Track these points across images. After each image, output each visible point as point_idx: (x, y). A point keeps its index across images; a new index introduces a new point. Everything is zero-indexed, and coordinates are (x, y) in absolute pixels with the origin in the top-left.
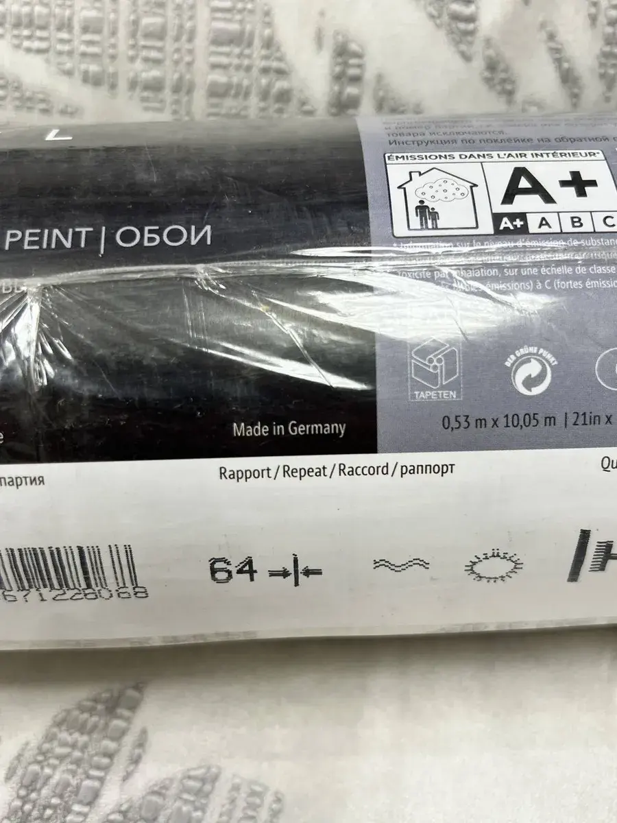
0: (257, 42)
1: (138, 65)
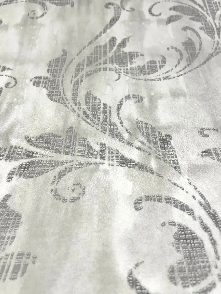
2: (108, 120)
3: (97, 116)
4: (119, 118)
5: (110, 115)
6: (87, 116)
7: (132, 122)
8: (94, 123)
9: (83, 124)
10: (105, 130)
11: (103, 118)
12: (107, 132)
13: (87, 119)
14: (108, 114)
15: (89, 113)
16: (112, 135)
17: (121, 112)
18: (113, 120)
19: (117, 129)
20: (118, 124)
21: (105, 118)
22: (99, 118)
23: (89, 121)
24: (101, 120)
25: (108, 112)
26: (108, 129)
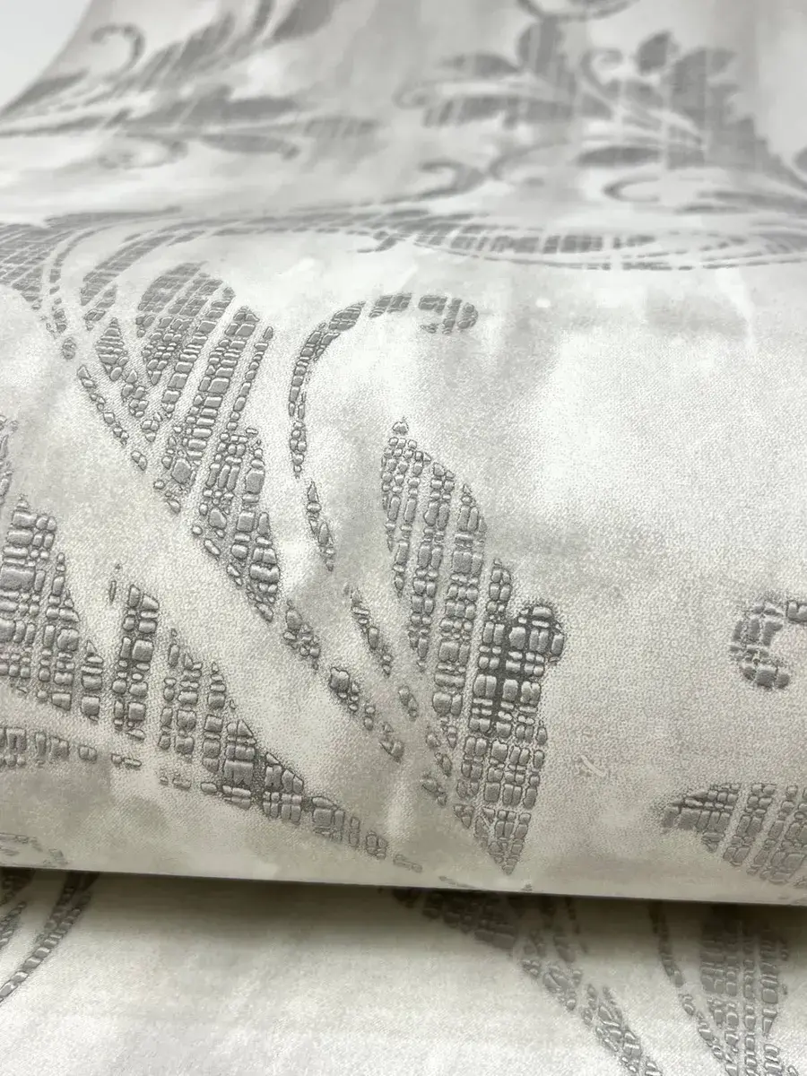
2: (226, 409)
3: (168, 372)
4: (296, 403)
5: (250, 380)
6: (113, 363)
7: (361, 445)
8: (136, 411)
9: (73, 409)
10: (185, 481)
11: (203, 390)
12: (192, 501)
13: (103, 381)
14: (243, 367)
15: (134, 345)
16: (210, 531)
17: (321, 369)
18: (250, 418)
19: (255, 488)
20: (276, 451)
21: (213, 389)
22: (177, 387)
23: (111, 391)
24: (184, 405)
25: (248, 355)
26: (202, 476)
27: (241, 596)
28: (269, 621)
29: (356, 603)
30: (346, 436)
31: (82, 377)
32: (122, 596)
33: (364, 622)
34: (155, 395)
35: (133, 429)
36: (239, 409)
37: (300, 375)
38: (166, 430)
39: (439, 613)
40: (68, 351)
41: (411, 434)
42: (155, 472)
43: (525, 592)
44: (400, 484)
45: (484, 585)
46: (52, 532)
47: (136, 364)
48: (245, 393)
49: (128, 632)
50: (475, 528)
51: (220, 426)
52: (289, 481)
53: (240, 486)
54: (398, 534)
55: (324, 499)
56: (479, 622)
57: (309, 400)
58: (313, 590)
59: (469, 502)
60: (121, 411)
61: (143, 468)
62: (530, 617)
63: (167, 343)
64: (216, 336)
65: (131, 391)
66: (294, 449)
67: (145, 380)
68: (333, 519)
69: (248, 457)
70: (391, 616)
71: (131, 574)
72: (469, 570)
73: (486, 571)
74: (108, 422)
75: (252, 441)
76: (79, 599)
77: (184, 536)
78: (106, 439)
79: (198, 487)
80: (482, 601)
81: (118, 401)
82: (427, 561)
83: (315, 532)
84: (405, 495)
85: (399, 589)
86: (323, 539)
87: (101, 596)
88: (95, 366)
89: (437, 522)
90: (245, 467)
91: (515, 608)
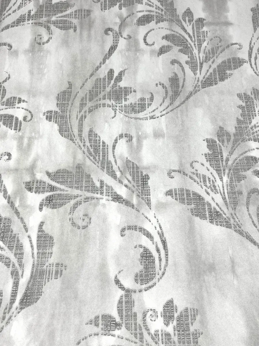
0: (91, 181)
1: (76, 185)
2: (106, 159)
3: (97, 154)
5: (108, 154)
6: (90, 154)
7: (123, 161)
8: (96, 160)
9: (87, 160)
10: (104, 168)
11: (102, 156)
12: (105, 170)
13: (90, 157)
14: (106, 152)
15: (92, 150)
16: (108, 172)
17: (115, 151)
18: (109, 159)
19: (112, 167)
20: (113, 163)
21: (104, 156)
22: (99, 156)
23: (92, 158)
24: (101, 159)
25: (106, 150)
26: (106, 167)
27: (113, 179)
28: (117, 180)
29: (126, 177)
30: (121, 160)
31: (87, 157)
32: (100, 181)
33: (127, 179)
34: (97, 158)
35: (96, 163)
36: (108, 158)
37: (113, 152)
38: (100, 162)
39: (135, 177)
40: (84, 152)
41: (128, 158)
42: (100, 167)
43: (144, 174)
44: (128, 164)
45: (140, 173)
46: (90, 175)
47: (93, 153)
48: (108, 156)
49: (101, 184)
50: (137, 168)
51: (106, 161)
52: (116, 166)
53: (110, 167)
54: (129, 170)
55: (120, 167)
56: (140, 177)
57: (115, 156)
58: (121, 177)
59: (136, 165)
60: (94, 161)
61: (99, 167)
62: (145, 176)
63: (96, 149)
64: (101, 147)
65: (94, 158)
66: (115, 162)
67: (95, 156)
68: (122, 169)
69: (110, 164)
70: (130, 178)
71: (100, 178)
72: (138, 172)
73: (140, 172)
74: (93, 162)
75: (110, 162)
76: (95, 182)
77: (105, 174)
78: (93, 164)
79: (105, 168)
80: (140, 175)
81: (93, 159)
82: (133, 172)
83: (120, 171)
84: (129, 166)
85: (130, 175)
86: (121, 171)
87: (97, 181)
88: (88, 155)
89: (133, 168)
90: (110, 165)
91: (144, 175)
